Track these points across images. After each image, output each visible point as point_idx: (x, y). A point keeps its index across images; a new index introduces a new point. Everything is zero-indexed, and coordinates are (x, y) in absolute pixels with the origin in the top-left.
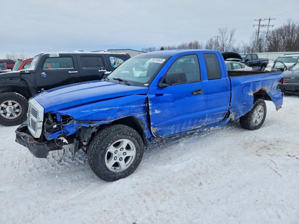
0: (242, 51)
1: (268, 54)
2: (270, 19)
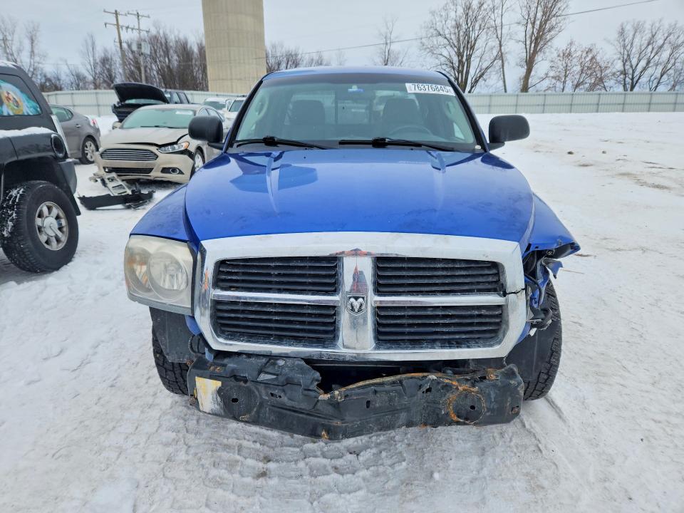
0: (69, 82)
1: (56, 94)
2: (138, 15)
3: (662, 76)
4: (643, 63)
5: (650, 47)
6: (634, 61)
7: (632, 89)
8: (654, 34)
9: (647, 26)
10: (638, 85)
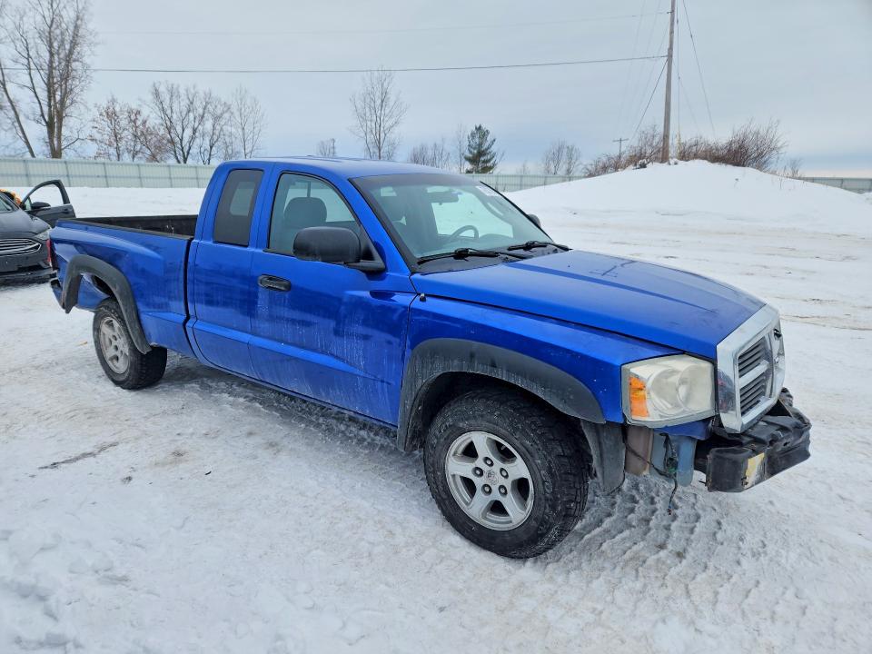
3: (211, 147)
4: (188, 132)
5: (191, 115)
6: (179, 129)
7: (185, 162)
8: (191, 99)
9: (182, 91)
10: (190, 156)
